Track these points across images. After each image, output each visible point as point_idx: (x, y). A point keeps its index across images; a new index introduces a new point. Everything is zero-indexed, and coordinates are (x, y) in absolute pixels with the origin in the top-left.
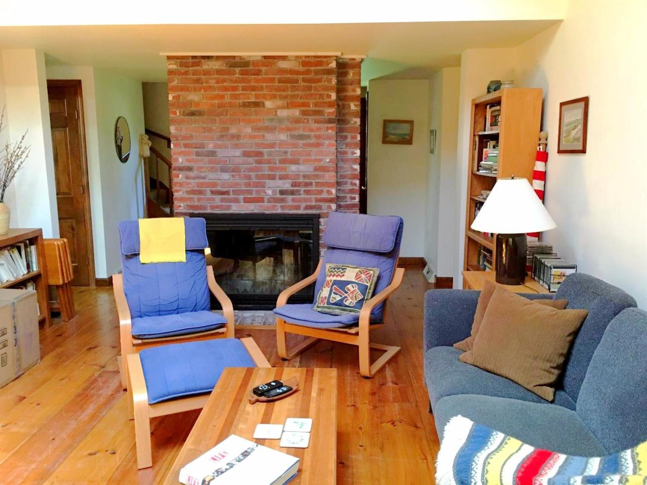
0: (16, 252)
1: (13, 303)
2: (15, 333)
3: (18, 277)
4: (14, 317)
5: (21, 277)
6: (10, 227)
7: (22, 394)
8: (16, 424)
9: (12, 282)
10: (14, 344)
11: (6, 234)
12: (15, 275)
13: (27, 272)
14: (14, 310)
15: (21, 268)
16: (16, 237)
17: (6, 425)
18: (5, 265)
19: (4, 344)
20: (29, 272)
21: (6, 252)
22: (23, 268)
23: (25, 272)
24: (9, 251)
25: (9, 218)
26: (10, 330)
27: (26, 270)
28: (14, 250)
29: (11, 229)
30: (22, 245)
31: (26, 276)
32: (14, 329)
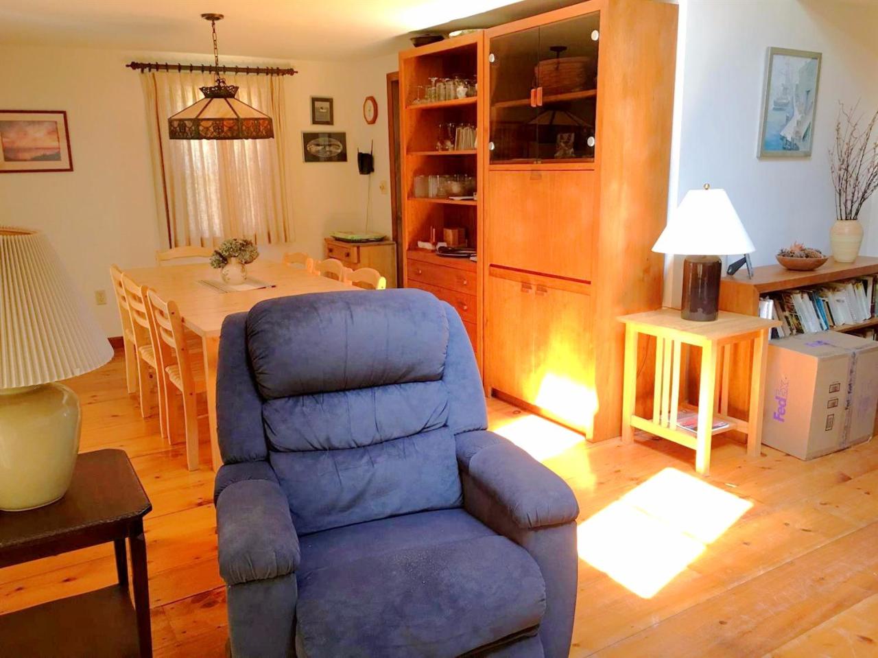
0: (861, 288)
1: (854, 353)
2: (849, 393)
3: (858, 322)
4: (852, 372)
5: (861, 322)
6: (859, 255)
7: (847, 473)
8: (837, 507)
9: (850, 327)
10: (846, 406)
11: (853, 263)
12: (855, 318)
13: (870, 316)
14: (854, 363)
15: (863, 310)
16: (865, 268)
17: (825, 504)
18: (846, 302)
19: (834, 403)
20: (872, 317)
21: (850, 286)
22: (865, 310)
23: (868, 316)
24: (853, 285)
25: (860, 242)
26: (844, 388)
27: (870, 313)
28: (859, 284)
29: (860, 257)
30: (870, 281)
31: (868, 322)
32: (849, 386)
